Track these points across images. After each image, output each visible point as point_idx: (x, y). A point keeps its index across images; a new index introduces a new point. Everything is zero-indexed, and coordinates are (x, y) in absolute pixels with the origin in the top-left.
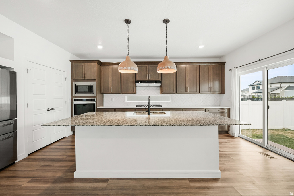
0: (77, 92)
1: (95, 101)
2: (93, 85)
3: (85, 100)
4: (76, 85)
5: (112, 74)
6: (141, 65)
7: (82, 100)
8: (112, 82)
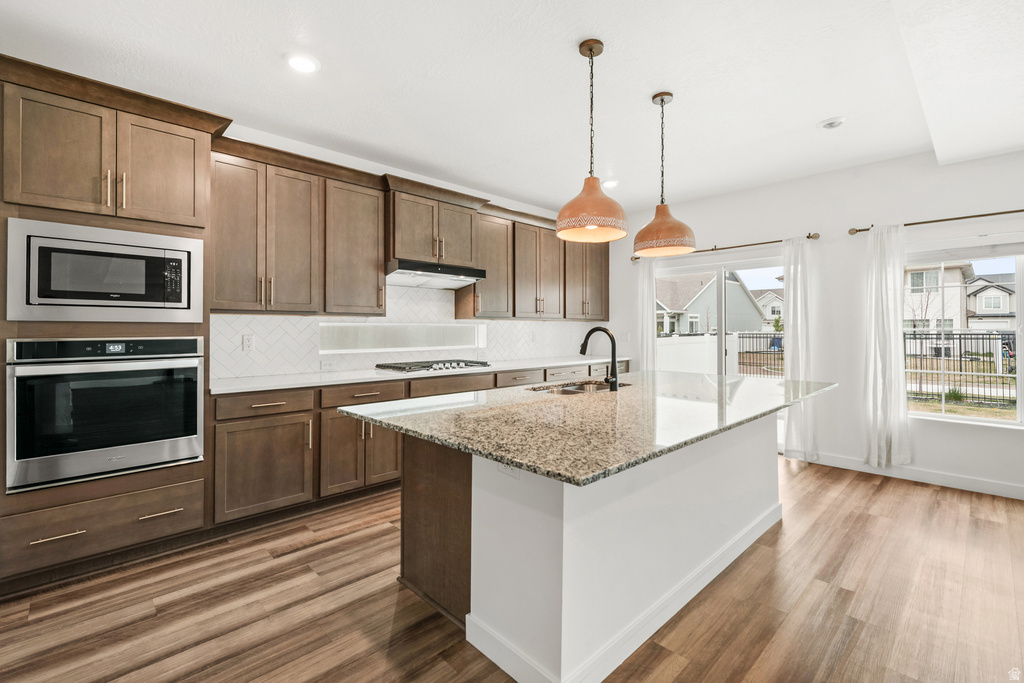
0: (45, 291)
1: (201, 351)
2: (184, 257)
3: (118, 348)
4: (36, 244)
5: (272, 212)
6: (412, 198)
7: (98, 350)
8: (272, 251)
